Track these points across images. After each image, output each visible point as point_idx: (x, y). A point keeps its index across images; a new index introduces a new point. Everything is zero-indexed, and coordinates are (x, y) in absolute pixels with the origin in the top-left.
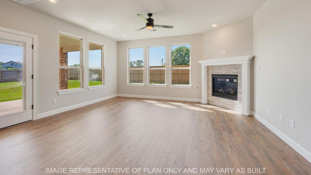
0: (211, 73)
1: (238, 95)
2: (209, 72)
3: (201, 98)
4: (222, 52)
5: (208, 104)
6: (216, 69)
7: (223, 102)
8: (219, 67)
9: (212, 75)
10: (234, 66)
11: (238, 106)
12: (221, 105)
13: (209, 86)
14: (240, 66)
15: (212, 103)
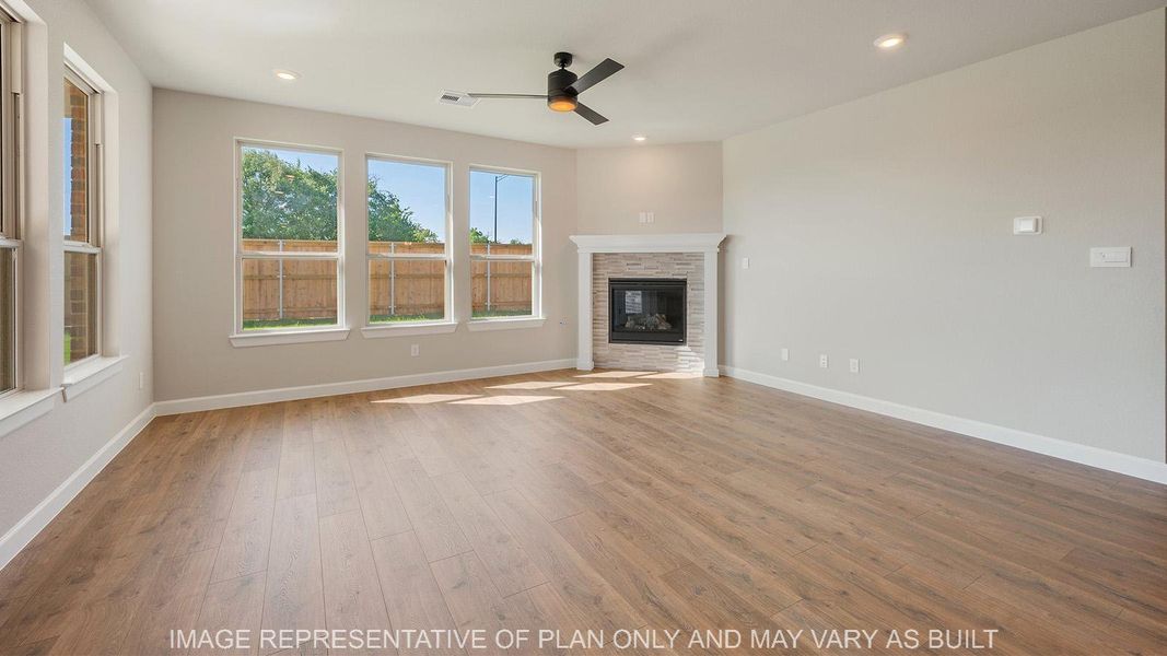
0: (607, 276)
1: (689, 331)
2: (599, 271)
3: (574, 353)
4: (642, 215)
5: (596, 369)
6: (624, 262)
7: (647, 354)
8: (634, 258)
9: (611, 280)
10: (677, 257)
11: (688, 358)
12: (640, 365)
13: (601, 313)
14: (698, 257)
15: (610, 364)
